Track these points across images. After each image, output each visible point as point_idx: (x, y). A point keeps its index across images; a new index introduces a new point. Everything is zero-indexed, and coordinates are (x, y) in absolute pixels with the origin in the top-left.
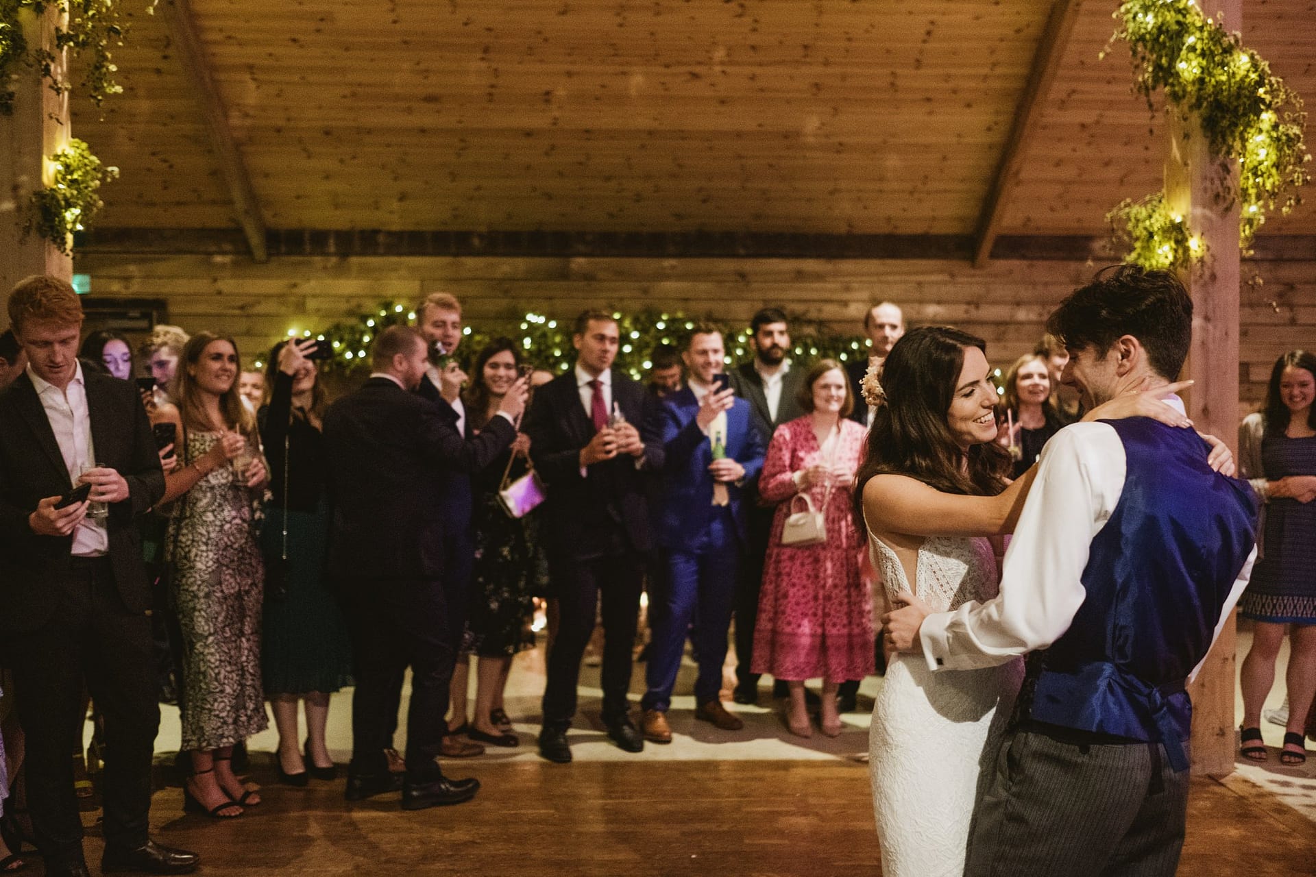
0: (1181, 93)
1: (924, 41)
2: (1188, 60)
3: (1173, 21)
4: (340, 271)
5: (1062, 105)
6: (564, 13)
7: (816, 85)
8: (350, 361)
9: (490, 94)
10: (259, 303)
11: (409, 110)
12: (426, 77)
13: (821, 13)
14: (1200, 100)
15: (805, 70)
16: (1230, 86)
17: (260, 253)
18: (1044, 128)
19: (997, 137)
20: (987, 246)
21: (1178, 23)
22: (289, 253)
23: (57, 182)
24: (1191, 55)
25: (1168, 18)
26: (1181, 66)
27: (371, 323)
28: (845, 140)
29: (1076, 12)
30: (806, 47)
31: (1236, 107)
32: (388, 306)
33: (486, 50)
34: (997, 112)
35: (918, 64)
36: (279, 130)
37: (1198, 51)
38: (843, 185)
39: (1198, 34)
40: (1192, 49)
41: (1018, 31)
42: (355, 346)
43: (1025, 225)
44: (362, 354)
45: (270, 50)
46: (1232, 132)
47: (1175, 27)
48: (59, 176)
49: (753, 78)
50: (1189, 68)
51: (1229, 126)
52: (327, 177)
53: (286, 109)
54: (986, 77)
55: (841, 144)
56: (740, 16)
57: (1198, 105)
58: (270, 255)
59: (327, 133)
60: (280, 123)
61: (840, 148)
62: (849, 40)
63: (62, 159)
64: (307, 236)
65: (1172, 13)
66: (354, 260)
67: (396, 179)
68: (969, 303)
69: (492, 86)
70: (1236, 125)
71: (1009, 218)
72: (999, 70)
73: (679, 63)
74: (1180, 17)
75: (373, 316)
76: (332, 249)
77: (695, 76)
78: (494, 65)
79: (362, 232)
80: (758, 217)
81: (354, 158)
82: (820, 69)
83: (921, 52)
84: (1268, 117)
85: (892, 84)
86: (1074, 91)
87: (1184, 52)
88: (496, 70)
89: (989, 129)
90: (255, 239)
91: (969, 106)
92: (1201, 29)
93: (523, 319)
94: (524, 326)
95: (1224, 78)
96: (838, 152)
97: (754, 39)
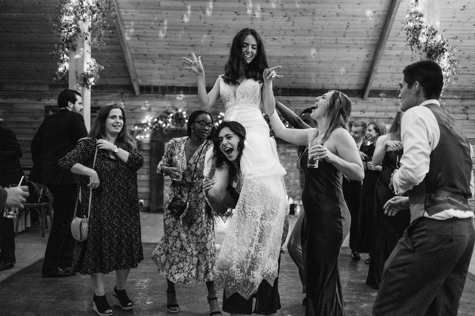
0: (420, 47)
1: (346, 29)
2: (422, 37)
3: (419, 25)
4: (162, 99)
5: (390, 48)
6: (235, 20)
7: (312, 42)
8: (165, 127)
9: (211, 44)
10: (137, 108)
11: (186, 49)
12: (191, 39)
13: (314, 20)
14: (426, 49)
15: (308, 37)
16: (435, 45)
17: (138, 93)
18: (385, 56)
19: (370, 59)
20: (367, 93)
21: (420, 25)
22: (146, 93)
23: (88, 70)
24: (423, 35)
25: (417, 24)
26: (420, 39)
27: (171, 115)
28: (321, 59)
29: (393, 20)
30: (309, 30)
31: (437, 51)
32: (177, 110)
33: (210, 31)
34: (370, 51)
35: (344, 36)
36: (145, 55)
37: (426, 34)
38: (320, 73)
39: (425, 29)
40: (424, 33)
41: (376, 26)
42: (166, 123)
43: (379, 86)
44: (168, 125)
45: (144, 31)
46: (436, 58)
47: (419, 27)
48: (88, 69)
49: (292, 40)
50: (422, 39)
51: (435, 57)
52: (159, 70)
53: (148, 48)
54: (366, 40)
55: (320, 61)
56: (289, 21)
57: (426, 50)
58: (140, 93)
59: (160, 56)
60: (146, 53)
61: (320, 62)
62: (323, 28)
63: (89, 64)
64: (152, 88)
65: (418, 23)
66: (167, 95)
67: (180, 70)
68: (361, 111)
69: (212, 42)
70: (437, 56)
71: (374, 84)
72: (370, 38)
73: (269, 35)
74: (420, 24)
75: (172, 113)
76: (160, 92)
77: (274, 39)
78: (212, 36)
79: (169, 87)
80: (293, 83)
81: (168, 64)
82: (313, 37)
83: (345, 32)
84: (446, 54)
85: (336, 42)
86: (394, 45)
87: (421, 34)
88: (213, 37)
89: (367, 56)
90: (136, 89)
91: (361, 49)
92: (426, 27)
93: (219, 115)
94: (219, 117)
95: (433, 42)
96: (319, 63)
97: (293, 28)
